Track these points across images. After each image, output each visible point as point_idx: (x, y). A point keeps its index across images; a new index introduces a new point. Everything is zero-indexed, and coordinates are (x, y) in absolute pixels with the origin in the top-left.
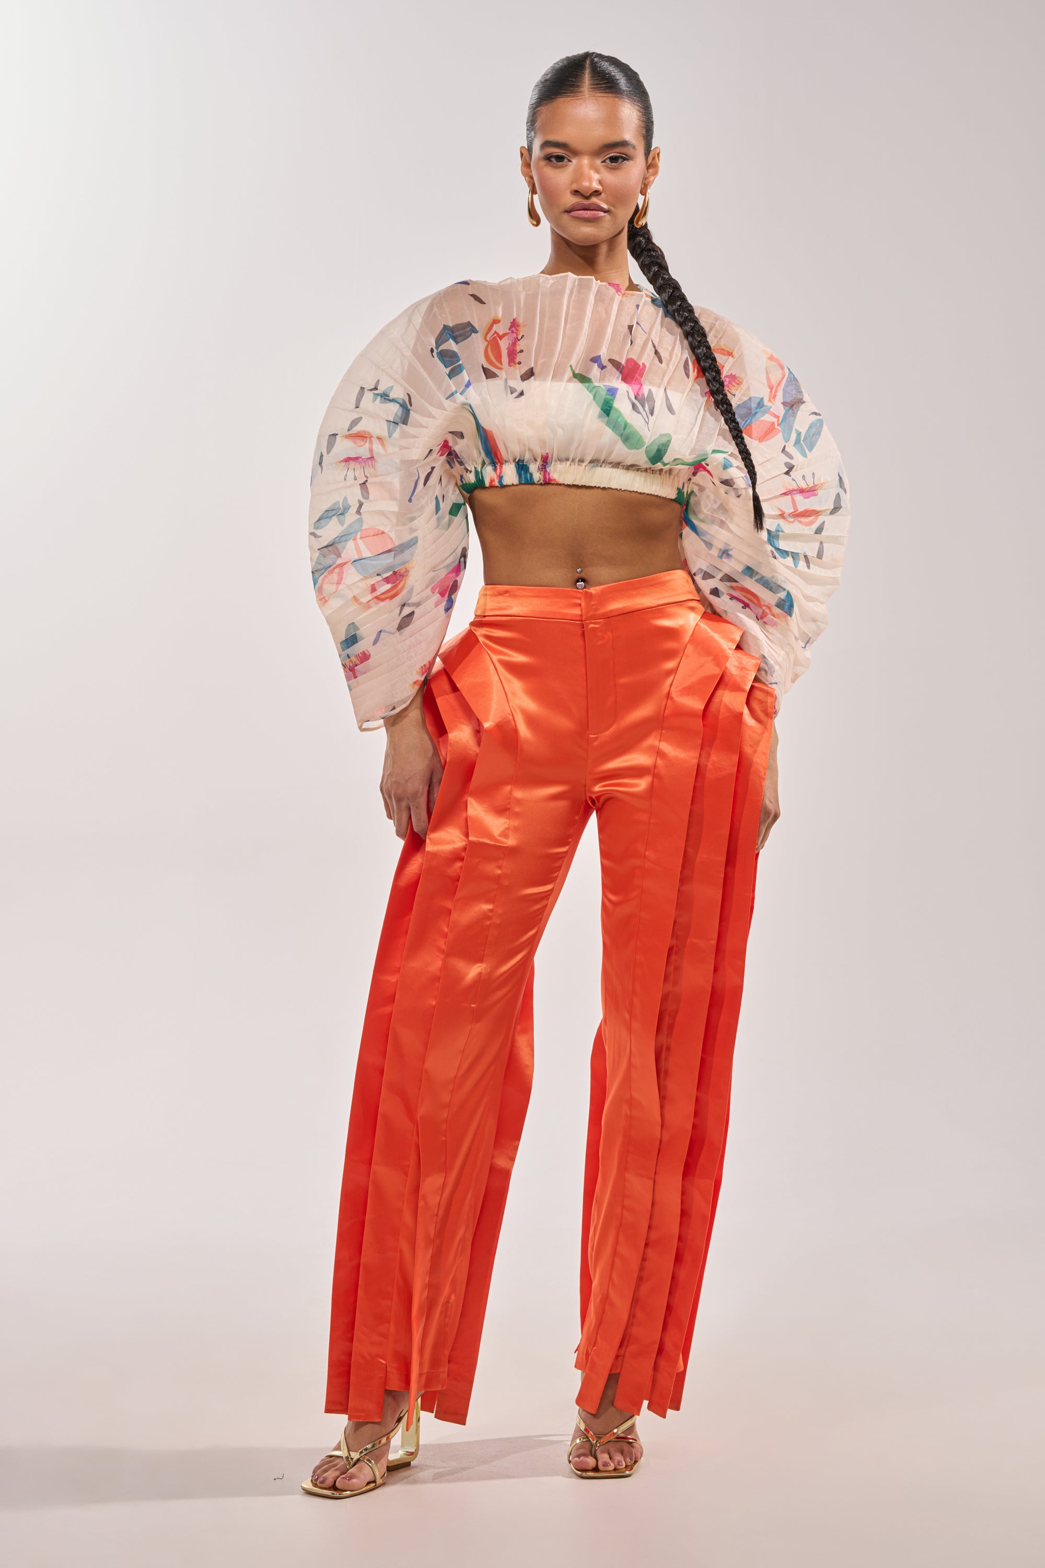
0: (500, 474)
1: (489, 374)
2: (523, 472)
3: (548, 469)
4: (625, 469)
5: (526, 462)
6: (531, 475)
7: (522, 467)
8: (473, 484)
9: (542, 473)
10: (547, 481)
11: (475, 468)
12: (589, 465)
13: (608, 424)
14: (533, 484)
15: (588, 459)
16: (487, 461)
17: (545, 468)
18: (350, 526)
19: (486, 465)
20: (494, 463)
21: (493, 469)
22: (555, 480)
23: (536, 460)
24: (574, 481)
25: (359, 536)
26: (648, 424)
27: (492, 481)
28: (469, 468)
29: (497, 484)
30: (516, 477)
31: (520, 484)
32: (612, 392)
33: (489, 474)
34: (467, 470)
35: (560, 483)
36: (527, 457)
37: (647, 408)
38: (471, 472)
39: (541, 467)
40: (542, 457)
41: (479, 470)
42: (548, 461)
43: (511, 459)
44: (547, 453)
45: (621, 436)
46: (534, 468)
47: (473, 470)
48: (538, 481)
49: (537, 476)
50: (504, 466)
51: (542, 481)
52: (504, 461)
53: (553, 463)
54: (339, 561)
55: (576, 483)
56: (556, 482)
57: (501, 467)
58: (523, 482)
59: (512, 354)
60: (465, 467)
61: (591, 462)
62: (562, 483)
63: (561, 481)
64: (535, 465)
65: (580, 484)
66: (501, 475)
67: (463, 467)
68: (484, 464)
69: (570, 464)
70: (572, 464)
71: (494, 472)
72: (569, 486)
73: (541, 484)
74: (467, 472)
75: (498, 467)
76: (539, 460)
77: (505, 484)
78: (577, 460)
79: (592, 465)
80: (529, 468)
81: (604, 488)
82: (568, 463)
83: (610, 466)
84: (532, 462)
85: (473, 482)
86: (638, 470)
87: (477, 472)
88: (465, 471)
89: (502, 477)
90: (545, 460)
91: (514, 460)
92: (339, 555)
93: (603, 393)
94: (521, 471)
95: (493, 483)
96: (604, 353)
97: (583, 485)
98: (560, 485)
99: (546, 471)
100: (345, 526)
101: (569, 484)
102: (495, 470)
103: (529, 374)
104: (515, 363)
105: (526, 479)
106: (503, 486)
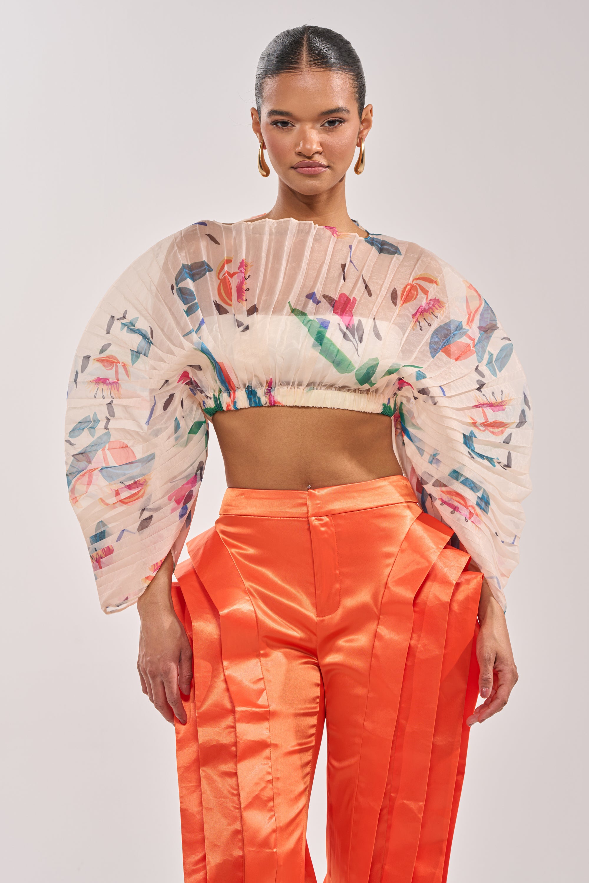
0: (234, 399)
1: (221, 310)
2: (252, 397)
3: (272, 393)
4: (338, 390)
5: (254, 388)
6: (259, 399)
7: (251, 393)
8: (213, 408)
9: (267, 396)
10: (273, 404)
11: (214, 395)
12: (306, 388)
13: (321, 352)
14: (262, 406)
15: (305, 383)
16: (223, 389)
17: (270, 392)
18: (100, 438)
19: (222, 392)
20: (229, 391)
21: (228, 395)
22: (278, 402)
23: (262, 385)
24: (295, 402)
25: (107, 447)
26: (357, 351)
27: (228, 406)
28: (209, 395)
29: (233, 408)
30: (247, 401)
31: (251, 407)
32: (325, 325)
33: (225, 400)
34: (207, 397)
35: (283, 405)
36: (254, 383)
37: (356, 337)
38: (210, 398)
39: (266, 391)
40: (267, 383)
41: (217, 397)
42: (272, 386)
43: (242, 386)
44: (271, 379)
45: (333, 362)
46: (261, 392)
47: (212, 396)
48: (266, 404)
49: (264, 400)
50: (236, 392)
51: (268, 404)
52: (236, 389)
53: (276, 388)
54: (90, 467)
55: (296, 405)
56: (280, 404)
57: (234, 393)
58: (253, 405)
59: (240, 291)
60: (205, 394)
61: (308, 385)
62: (285, 405)
63: (284, 403)
64: (261, 390)
65: (300, 405)
66: (235, 401)
67: (203, 394)
68: (220, 391)
69: (291, 388)
70: (292, 387)
71: (229, 398)
72: (291, 407)
73: (268, 406)
74: (207, 399)
75: (232, 394)
76: (265, 385)
77: (238, 407)
78: (296, 383)
79: (309, 388)
80: (256, 393)
81: (320, 408)
82: (289, 387)
83: (324, 388)
84: (259, 387)
85: (213, 407)
86: (348, 391)
87: (215, 399)
88: (205, 398)
89: (236, 402)
90: (270, 385)
91: (245, 385)
92: (90, 462)
93: (317, 325)
94: (251, 395)
95: (230, 408)
96: (319, 291)
97: (303, 406)
98: (284, 406)
99: (270, 395)
100: (96, 437)
101: (291, 405)
102: (230, 396)
103: (252, 310)
104: (243, 300)
105: (255, 402)
106: (238, 410)
